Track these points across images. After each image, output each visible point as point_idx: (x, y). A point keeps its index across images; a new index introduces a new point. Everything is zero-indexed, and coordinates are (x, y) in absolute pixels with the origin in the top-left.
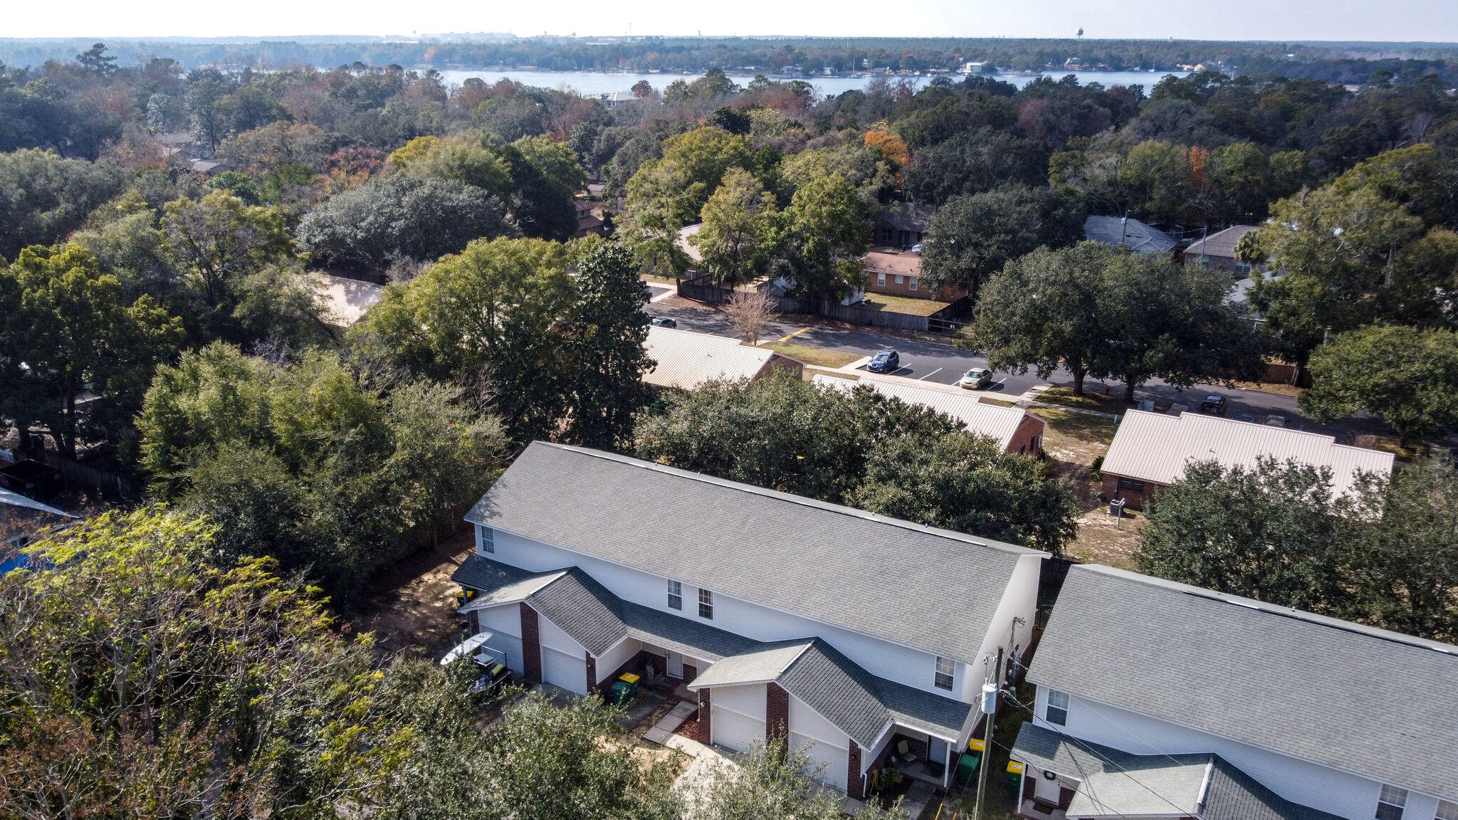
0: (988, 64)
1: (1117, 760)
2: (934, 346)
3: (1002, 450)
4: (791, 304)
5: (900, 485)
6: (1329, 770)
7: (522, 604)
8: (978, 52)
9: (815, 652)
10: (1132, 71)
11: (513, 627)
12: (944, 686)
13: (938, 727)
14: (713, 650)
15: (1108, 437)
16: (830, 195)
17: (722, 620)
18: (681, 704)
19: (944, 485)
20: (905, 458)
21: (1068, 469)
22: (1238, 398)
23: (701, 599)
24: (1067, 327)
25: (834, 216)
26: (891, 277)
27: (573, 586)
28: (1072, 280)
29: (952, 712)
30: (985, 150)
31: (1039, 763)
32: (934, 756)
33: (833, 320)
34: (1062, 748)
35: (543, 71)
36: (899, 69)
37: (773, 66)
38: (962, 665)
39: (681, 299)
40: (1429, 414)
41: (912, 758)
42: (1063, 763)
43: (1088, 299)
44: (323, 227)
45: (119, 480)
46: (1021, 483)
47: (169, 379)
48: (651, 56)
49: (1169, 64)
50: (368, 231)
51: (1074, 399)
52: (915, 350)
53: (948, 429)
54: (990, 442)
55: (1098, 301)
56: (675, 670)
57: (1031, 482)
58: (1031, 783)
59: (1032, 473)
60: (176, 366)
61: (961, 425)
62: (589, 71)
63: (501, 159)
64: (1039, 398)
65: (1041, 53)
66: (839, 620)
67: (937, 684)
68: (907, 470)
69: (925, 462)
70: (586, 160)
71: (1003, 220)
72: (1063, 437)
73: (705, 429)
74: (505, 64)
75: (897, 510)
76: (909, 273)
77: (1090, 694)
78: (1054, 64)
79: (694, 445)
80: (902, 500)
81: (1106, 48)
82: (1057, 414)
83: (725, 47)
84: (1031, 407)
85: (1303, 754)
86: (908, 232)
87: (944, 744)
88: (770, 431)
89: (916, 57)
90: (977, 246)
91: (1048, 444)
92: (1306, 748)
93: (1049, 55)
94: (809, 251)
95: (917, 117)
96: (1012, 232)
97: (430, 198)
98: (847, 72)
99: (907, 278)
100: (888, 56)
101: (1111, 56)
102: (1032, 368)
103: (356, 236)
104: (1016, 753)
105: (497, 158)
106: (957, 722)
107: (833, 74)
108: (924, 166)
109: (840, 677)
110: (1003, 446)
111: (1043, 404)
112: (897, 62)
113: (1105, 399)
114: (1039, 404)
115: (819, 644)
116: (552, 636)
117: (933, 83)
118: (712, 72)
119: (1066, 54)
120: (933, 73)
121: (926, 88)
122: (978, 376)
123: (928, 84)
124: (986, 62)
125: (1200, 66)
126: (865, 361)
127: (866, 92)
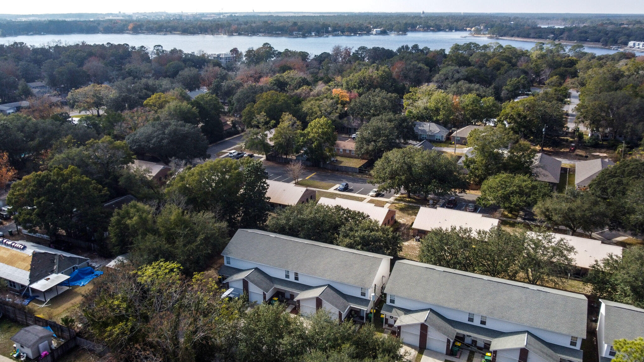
0: (384, 30)
1: (407, 311)
2: (360, 179)
3: (380, 225)
4: (309, 163)
5: (350, 238)
6: (457, 310)
7: (243, 280)
8: (379, 24)
9: (328, 288)
10: (445, 31)
11: (240, 286)
12: (363, 296)
13: (362, 306)
14: (299, 289)
15: (416, 214)
16: (322, 125)
17: (301, 281)
18: (290, 305)
19: (363, 238)
20: (351, 230)
21: (404, 226)
22: (462, 196)
23: (295, 276)
24: (403, 178)
25: (323, 133)
26: (344, 150)
27: (257, 273)
28: (404, 162)
29: (366, 302)
30: (378, 99)
31: (389, 314)
32: (362, 315)
33: (325, 169)
34: (394, 310)
35: (184, 34)
36: (345, 32)
37: (289, 33)
38: (368, 289)
39: (267, 162)
40: (514, 205)
41: (355, 316)
42: (394, 313)
43: (410, 168)
44: (136, 142)
45: (92, 245)
46: (385, 236)
47: (118, 214)
48: (234, 27)
49: (461, 28)
50: (154, 144)
51: (407, 199)
52: (354, 181)
53: (364, 218)
54: (376, 222)
55: (413, 169)
56: (287, 296)
57: (388, 235)
58: (387, 320)
59: (389, 232)
60: (121, 209)
61: (368, 216)
62: (206, 34)
63: (195, 108)
64: (396, 199)
65: (406, 24)
66: (335, 279)
67: (361, 295)
68: (352, 233)
69: (357, 231)
70: (219, 94)
71: (384, 132)
72: (403, 214)
73: (291, 223)
74: (166, 31)
75: (350, 246)
76: (351, 149)
77: (400, 295)
78: (412, 28)
79: (287, 227)
80: (351, 243)
81: (434, 20)
82: (401, 206)
83: (267, 22)
84: (393, 203)
85: (450, 307)
86: (350, 128)
87: (364, 310)
88: (310, 222)
89: (351, 27)
90: (375, 141)
91: (398, 217)
92: (452, 305)
93: (410, 24)
94: (315, 146)
95: (353, 77)
96: (387, 136)
97: (175, 131)
98: (321, 34)
99: (350, 151)
100: (340, 27)
101: (436, 25)
102: (393, 191)
103: (149, 146)
104: (382, 312)
105: (193, 107)
106: (367, 305)
107: (316, 35)
108: (355, 105)
109: (336, 295)
110: (380, 223)
111: (397, 202)
112: (343, 29)
113: (418, 199)
114: (396, 202)
115: (329, 286)
116: (252, 288)
117: (359, 49)
118: (265, 44)
119: (417, 24)
120: (359, 34)
121: (356, 51)
122: (375, 192)
123: (357, 49)
124: (382, 29)
125: (474, 29)
126: (337, 186)
127: (332, 53)
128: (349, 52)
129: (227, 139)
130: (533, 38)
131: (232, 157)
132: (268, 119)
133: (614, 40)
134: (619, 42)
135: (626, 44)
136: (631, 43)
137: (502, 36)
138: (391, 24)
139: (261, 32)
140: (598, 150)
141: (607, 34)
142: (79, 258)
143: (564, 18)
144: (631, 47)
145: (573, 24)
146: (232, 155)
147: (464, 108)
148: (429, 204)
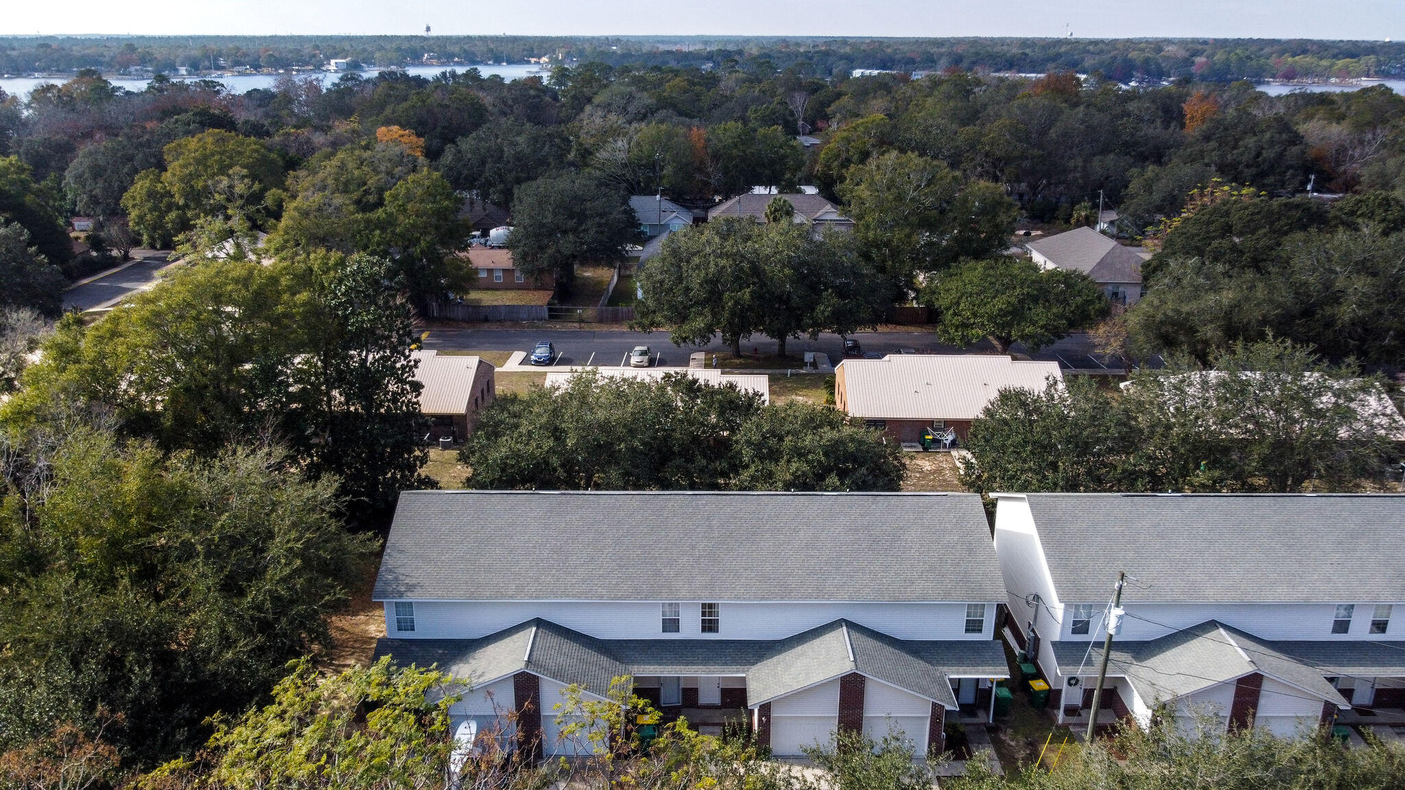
0: (351, 61)
7: (520, 675)
8: (336, 49)
9: (853, 633)
12: (973, 631)
14: (734, 663)
17: (731, 628)
23: (704, 614)
27: (552, 640)
29: (990, 651)
32: (964, 699)
33: (446, 321)
36: (260, 67)
37: (117, 66)
49: (517, 57)
56: (711, 697)
65: (399, 49)
67: (969, 631)
76: (504, 266)
78: (413, 59)
83: (48, 46)
89: (277, 54)
92: (1284, 593)
93: (406, 51)
98: (205, 71)
100: (246, 55)
101: (465, 51)
106: (1000, 659)
112: (257, 60)
113: (760, 358)
115: (850, 625)
118: (83, 74)
119: (424, 50)
120: (298, 71)
121: (334, 84)
122: (643, 353)
123: (337, 81)
124: (349, 59)
125: (545, 59)
126: (519, 355)
127: (274, 90)
128: (316, 87)
129: (85, 281)
132: (256, 187)
136: (857, 74)
138: (364, 50)
139: (36, 70)
147: (716, 157)
148: (803, 364)
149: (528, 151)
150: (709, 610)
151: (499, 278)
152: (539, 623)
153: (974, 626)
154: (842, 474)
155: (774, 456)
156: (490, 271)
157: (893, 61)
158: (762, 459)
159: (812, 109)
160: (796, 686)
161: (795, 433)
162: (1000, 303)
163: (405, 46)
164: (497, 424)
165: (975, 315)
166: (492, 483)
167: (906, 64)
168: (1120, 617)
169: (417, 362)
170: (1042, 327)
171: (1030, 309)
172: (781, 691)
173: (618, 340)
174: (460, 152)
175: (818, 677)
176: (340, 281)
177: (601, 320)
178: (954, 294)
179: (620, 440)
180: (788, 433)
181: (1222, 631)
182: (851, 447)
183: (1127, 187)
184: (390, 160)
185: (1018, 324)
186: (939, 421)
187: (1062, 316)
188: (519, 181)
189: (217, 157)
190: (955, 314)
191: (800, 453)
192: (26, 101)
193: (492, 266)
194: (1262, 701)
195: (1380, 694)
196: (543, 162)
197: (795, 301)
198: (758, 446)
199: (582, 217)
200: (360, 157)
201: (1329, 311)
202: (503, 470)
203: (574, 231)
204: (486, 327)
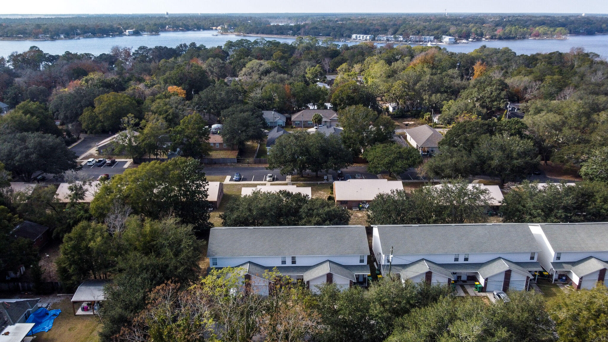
0: (136, 30)
9: (330, 264)
10: (194, 30)
14: (300, 272)
23: (292, 260)
27: (253, 266)
29: (366, 267)
36: (96, 34)
37: (33, 35)
42: (395, 271)
49: (207, 27)
51: (302, 179)
55: (310, 150)
64: (292, 181)
67: (360, 262)
78: (161, 28)
82: (302, 185)
84: (293, 184)
89: (102, 28)
98: (72, 36)
99: (220, 144)
100: (89, 28)
107: (65, 37)
109: (339, 268)
112: (93, 31)
113: (310, 177)
115: (329, 261)
117: (139, 49)
118: (32, 48)
119: (165, 24)
120: (112, 35)
121: (136, 51)
122: (270, 177)
123: (137, 49)
124: (134, 29)
125: (219, 28)
126: (228, 177)
127: (111, 54)
128: (128, 52)
130: (275, 34)
131: (91, 166)
133: (341, 34)
134: (344, 35)
135: (350, 37)
136: (354, 36)
137: (248, 34)
138: (140, 25)
140: (405, 119)
141: (334, 29)
142: (27, 301)
143: (290, 17)
144: (354, 39)
145: (298, 21)
146: (91, 164)
147: (294, 95)
148: (323, 180)
149: (226, 97)
150: (293, 258)
151: (218, 146)
152: (250, 262)
153: (362, 261)
154: (330, 221)
155: (311, 215)
156: (215, 144)
157: (369, 30)
158: (308, 216)
159: (332, 65)
160: (315, 277)
161: (317, 209)
162: (387, 160)
163: (158, 22)
164: (233, 208)
165: (379, 164)
166: (232, 225)
167: (375, 31)
168: (392, 257)
169: (207, 189)
170: (400, 168)
171: (396, 162)
172: (312, 278)
173: (262, 171)
174: (200, 97)
175: (321, 274)
176: (187, 167)
177: (255, 163)
178: (372, 157)
179: (268, 212)
180: (315, 209)
181: (424, 261)
182: (333, 213)
183: (442, 108)
184: (176, 103)
185: (392, 167)
186: (364, 201)
187: (407, 164)
188: (222, 109)
189: (115, 104)
190: (373, 163)
191: (318, 215)
192: (8, 60)
193: (215, 142)
194: (432, 278)
195: (468, 277)
196: (231, 101)
197: (320, 160)
198: (307, 213)
199: (247, 126)
200: (165, 102)
201: (489, 162)
202: (235, 221)
203: (245, 131)
204: (215, 166)
